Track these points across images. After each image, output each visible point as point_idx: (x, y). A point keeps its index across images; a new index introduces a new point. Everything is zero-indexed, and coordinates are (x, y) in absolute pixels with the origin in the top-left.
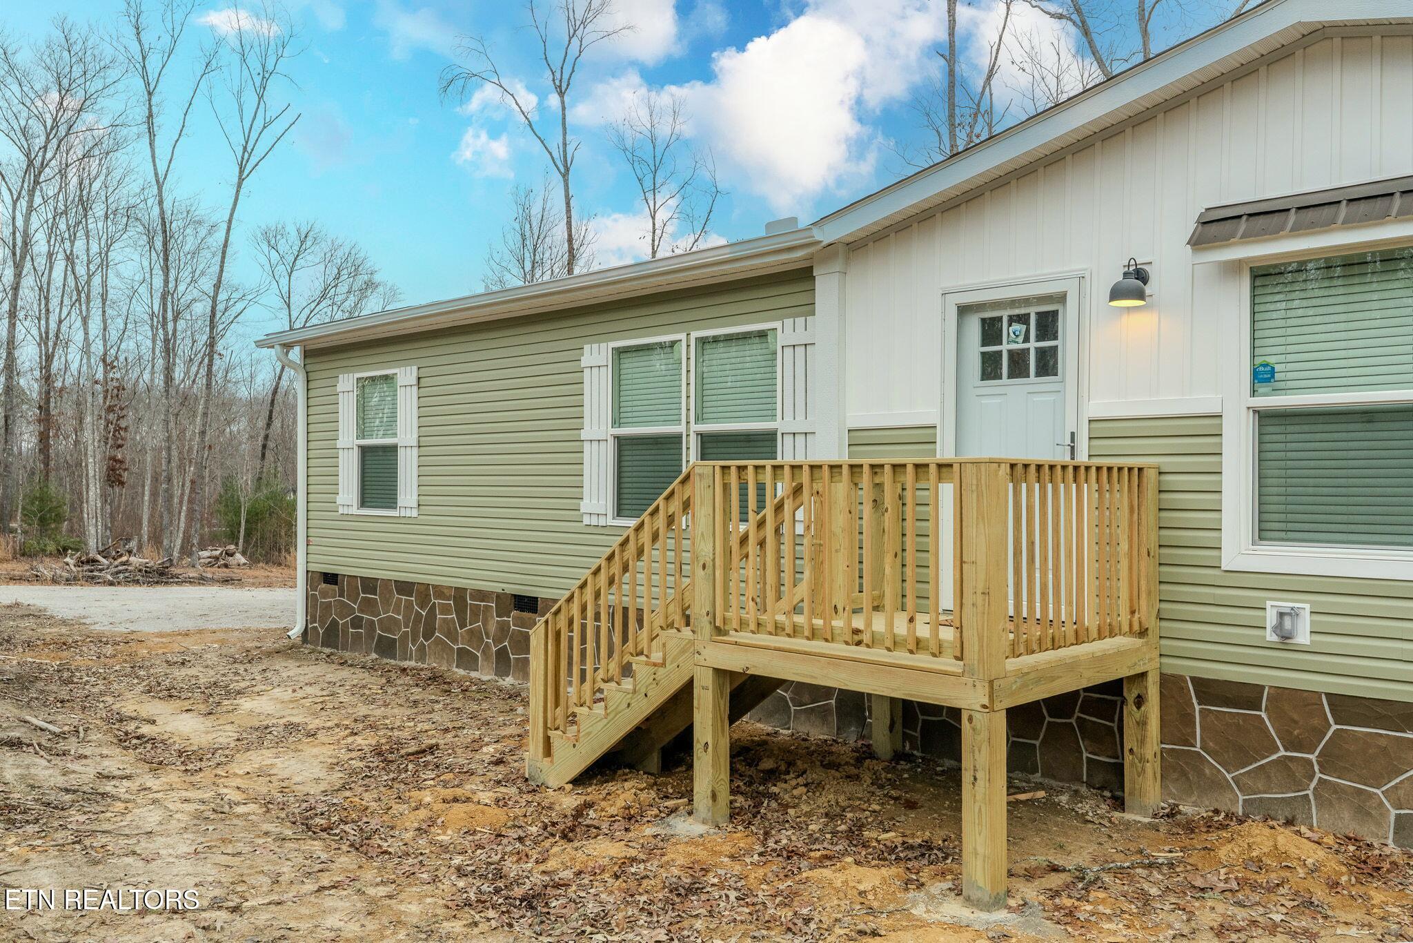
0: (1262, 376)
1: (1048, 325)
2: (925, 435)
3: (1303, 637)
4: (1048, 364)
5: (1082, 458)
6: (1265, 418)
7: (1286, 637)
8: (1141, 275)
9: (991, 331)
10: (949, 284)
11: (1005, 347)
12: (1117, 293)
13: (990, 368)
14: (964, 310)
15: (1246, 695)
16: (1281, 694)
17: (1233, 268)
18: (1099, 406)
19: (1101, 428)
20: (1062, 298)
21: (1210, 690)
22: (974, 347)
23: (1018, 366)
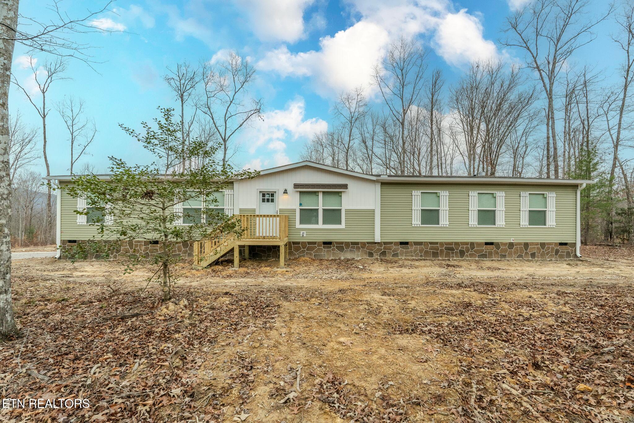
0: (301, 205)
1: (272, 195)
2: (254, 210)
3: (305, 236)
4: (272, 201)
5: (278, 214)
6: (301, 209)
7: (303, 235)
8: (286, 190)
9: (264, 195)
10: (257, 188)
11: (266, 198)
12: (284, 193)
13: (263, 201)
14: (260, 192)
15: (298, 243)
16: (303, 242)
17: (298, 191)
18: (281, 207)
19: (281, 210)
20: (275, 192)
21: (294, 243)
22: (261, 198)
23: (268, 201)
